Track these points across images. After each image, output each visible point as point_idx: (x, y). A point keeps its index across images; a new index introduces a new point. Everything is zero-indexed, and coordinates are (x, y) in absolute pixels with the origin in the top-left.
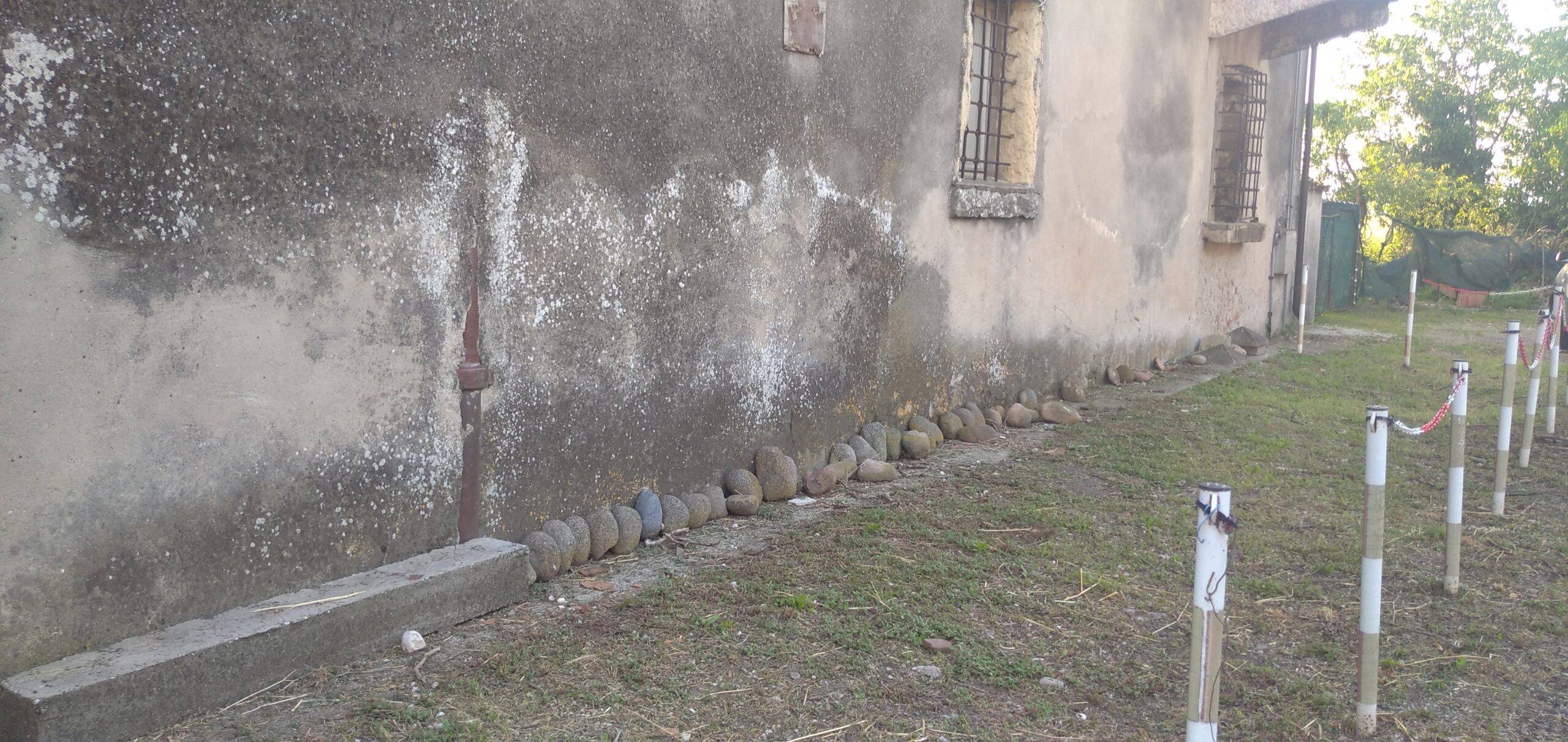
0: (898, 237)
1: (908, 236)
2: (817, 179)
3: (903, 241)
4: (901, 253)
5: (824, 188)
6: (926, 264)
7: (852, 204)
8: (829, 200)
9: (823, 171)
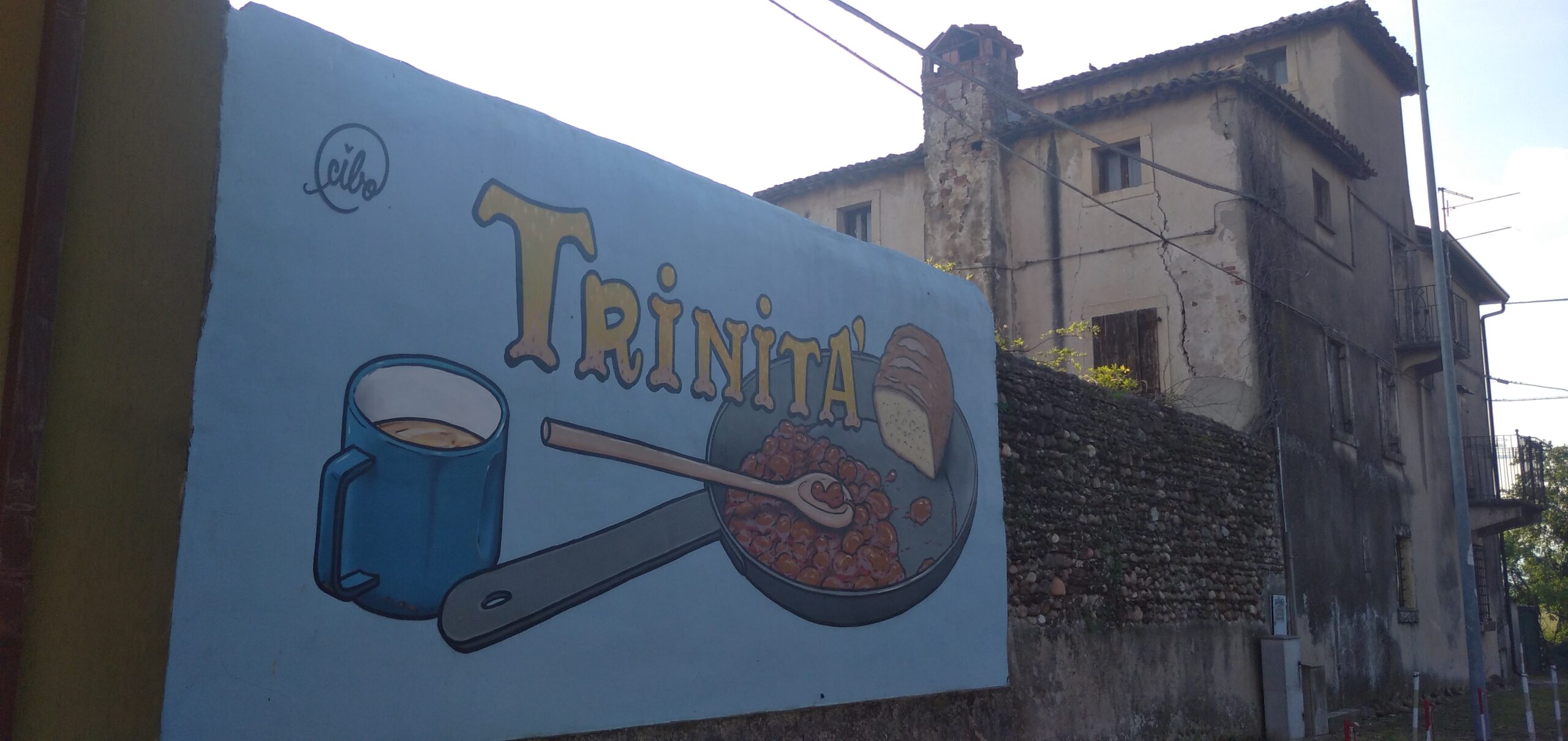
2: (1374, 610)
3: (1391, 632)
4: (1391, 638)
5: (1375, 613)
8: (1376, 617)
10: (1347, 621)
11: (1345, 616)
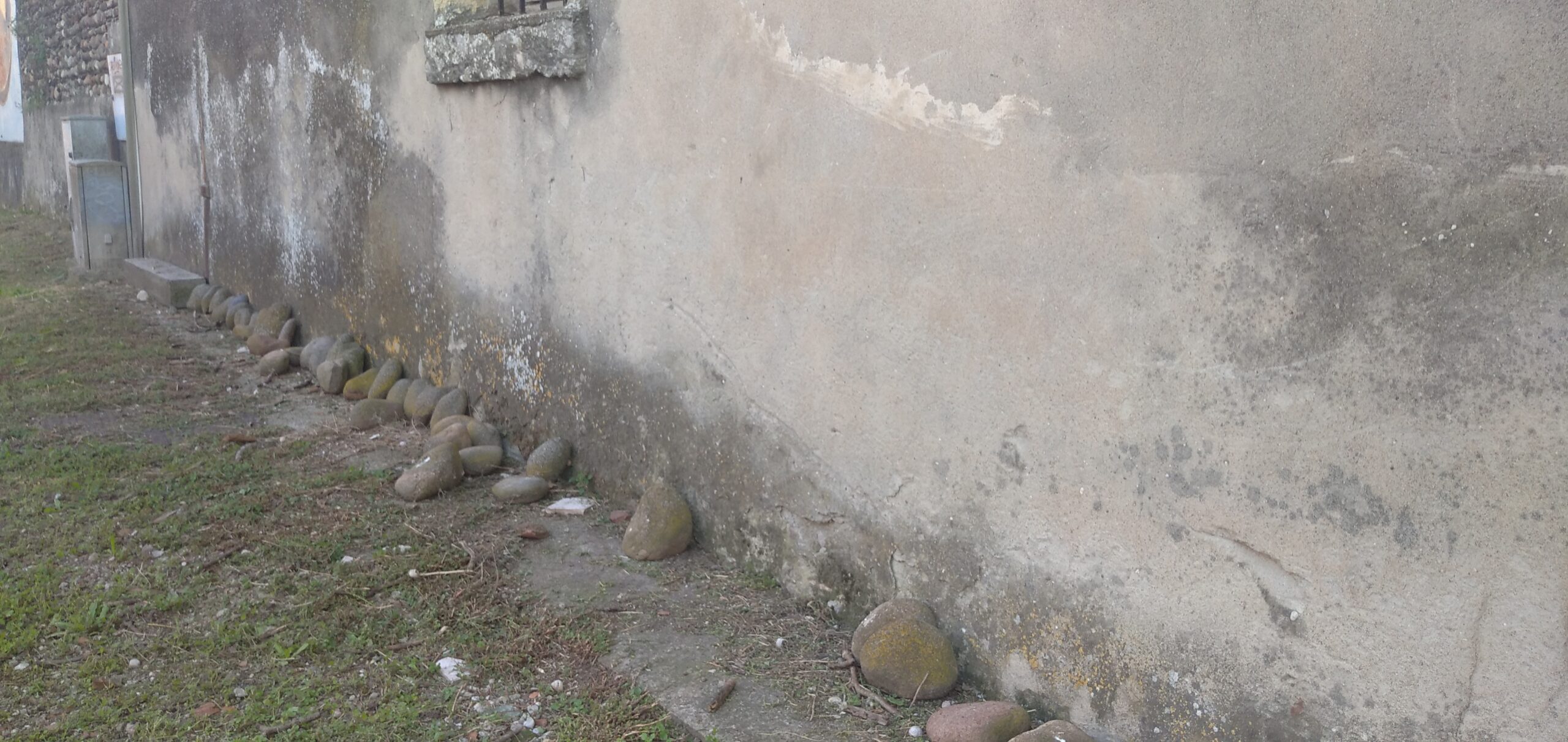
0: (378, 115)
1: (389, 114)
2: (309, 54)
3: (385, 121)
4: (382, 137)
5: (314, 62)
6: (412, 155)
7: (335, 77)
8: (317, 75)
9: (311, 45)
10: (224, 89)
11: (220, 76)
